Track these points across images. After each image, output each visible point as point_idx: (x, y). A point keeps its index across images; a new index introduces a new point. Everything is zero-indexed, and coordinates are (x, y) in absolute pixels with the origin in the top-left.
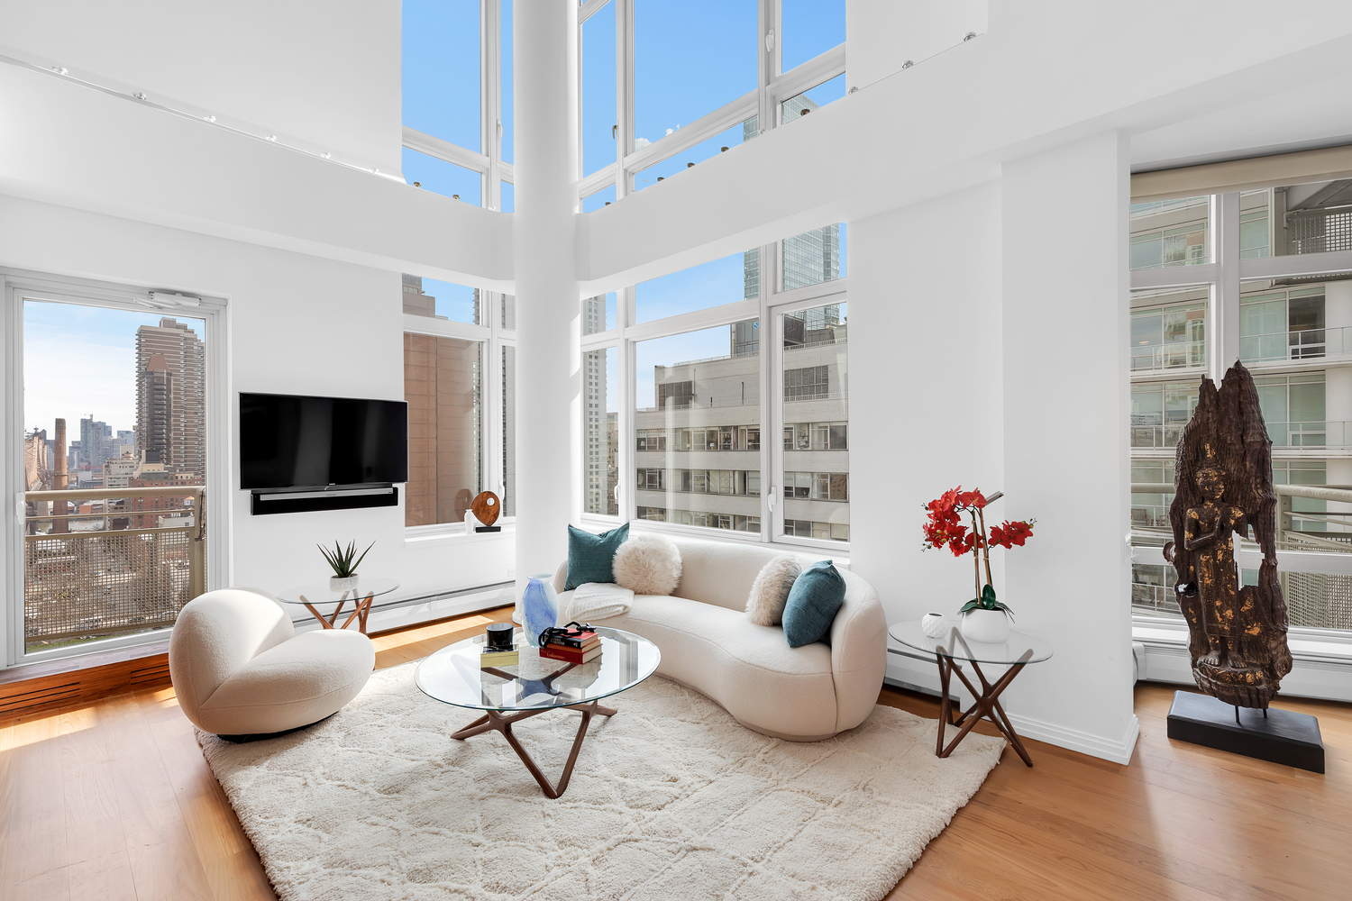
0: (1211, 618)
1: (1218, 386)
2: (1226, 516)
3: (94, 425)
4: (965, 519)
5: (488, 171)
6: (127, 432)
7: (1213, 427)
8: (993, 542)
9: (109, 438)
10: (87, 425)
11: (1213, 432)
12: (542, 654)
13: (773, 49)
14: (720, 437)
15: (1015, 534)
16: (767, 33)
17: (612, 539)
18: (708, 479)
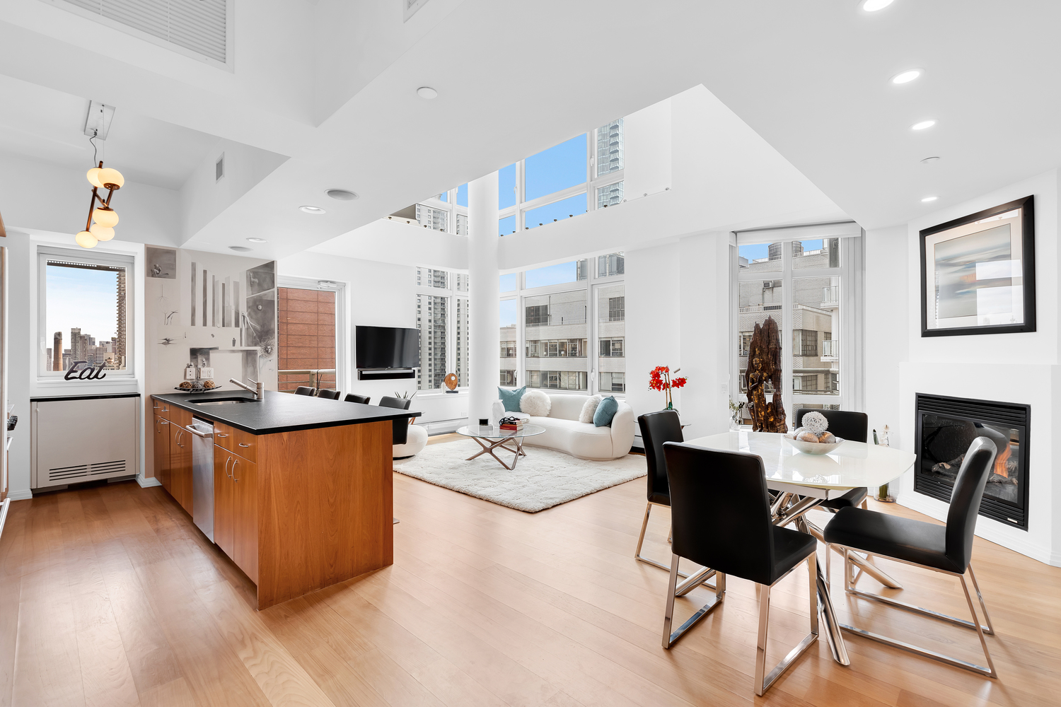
0: (758, 416)
1: (761, 327)
2: (761, 377)
3: (83, 338)
4: (662, 377)
5: (451, 211)
6: (107, 343)
7: (759, 342)
8: (673, 386)
9: (93, 347)
10: (76, 335)
11: (759, 344)
12: (501, 428)
13: (594, 165)
14: (569, 347)
15: (680, 382)
16: (591, 157)
17: (519, 392)
18: (560, 380)
